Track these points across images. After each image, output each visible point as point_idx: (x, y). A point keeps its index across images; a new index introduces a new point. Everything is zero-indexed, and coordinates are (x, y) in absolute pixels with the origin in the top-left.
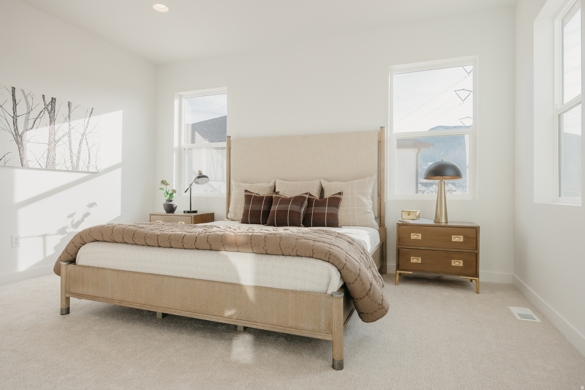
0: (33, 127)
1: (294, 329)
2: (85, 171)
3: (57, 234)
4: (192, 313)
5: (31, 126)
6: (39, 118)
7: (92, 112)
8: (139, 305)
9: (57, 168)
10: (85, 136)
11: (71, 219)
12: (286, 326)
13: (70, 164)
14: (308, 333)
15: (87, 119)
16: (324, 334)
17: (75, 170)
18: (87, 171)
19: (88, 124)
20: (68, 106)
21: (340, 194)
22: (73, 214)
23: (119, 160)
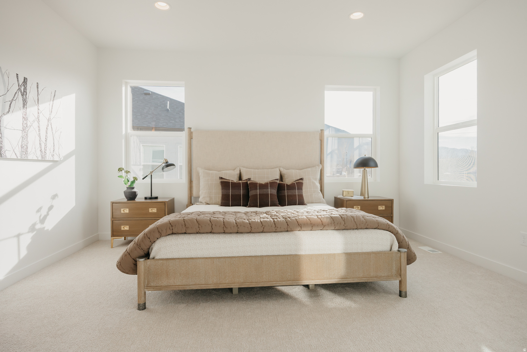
0: (9, 111)
1: (375, 278)
2: (51, 160)
3: (29, 232)
4: (292, 281)
5: (8, 110)
6: (14, 100)
7: (55, 96)
8: (238, 284)
9: (30, 157)
10: (50, 121)
11: (39, 214)
12: (369, 277)
13: (40, 152)
14: (385, 279)
15: (51, 102)
16: (395, 277)
17: (44, 159)
18: (52, 160)
19: (52, 108)
20: (37, 88)
21: (302, 179)
22: (41, 208)
23: (72, 147)
